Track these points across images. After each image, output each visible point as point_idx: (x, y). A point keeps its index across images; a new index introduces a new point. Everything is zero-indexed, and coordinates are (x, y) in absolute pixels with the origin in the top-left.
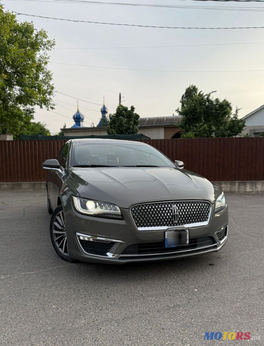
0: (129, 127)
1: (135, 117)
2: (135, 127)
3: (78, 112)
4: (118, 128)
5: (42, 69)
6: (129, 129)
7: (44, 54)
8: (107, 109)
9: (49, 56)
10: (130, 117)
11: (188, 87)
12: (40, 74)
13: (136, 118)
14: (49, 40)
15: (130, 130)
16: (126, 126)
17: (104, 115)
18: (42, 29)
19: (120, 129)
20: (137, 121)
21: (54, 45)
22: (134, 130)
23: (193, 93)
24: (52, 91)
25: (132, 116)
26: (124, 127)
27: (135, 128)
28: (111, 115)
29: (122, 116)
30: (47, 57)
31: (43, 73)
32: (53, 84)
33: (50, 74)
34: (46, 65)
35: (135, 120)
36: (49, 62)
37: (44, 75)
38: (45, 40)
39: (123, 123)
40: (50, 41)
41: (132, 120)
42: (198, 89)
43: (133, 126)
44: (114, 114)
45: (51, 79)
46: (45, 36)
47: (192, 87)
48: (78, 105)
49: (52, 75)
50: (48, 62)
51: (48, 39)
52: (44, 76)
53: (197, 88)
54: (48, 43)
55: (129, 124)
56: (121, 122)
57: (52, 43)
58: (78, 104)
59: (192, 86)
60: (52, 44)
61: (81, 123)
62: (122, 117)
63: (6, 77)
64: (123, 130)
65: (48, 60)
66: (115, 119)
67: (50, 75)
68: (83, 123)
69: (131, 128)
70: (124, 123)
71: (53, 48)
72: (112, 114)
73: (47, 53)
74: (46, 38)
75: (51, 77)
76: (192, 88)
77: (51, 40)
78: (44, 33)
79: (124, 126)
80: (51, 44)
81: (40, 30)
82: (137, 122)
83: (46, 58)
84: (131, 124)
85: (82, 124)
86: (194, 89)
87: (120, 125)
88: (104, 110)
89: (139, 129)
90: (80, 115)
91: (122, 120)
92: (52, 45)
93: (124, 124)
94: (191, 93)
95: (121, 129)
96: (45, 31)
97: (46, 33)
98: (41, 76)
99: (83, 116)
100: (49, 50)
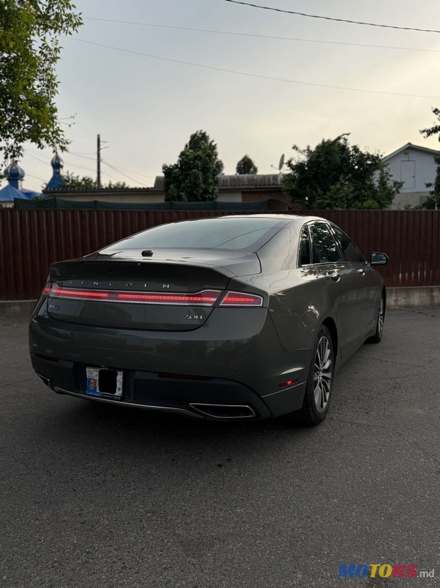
4: (189, 191)
8: (62, 161)
11: (194, 132)
14: (72, 13)
16: (203, 187)
17: (58, 170)
21: (80, 26)
23: (202, 143)
26: (201, 188)
33: (56, 81)
39: (199, 182)
40: (72, 17)
42: (210, 137)
47: (200, 134)
50: (60, 59)
53: (208, 137)
56: (195, 178)
57: (76, 20)
59: (201, 131)
61: (19, 182)
65: (60, 54)
68: (23, 182)
70: (201, 181)
71: (77, 31)
76: (200, 136)
77: (75, 14)
79: (200, 186)
85: (22, 185)
86: (204, 137)
87: (193, 186)
88: (57, 162)
90: (16, 169)
91: (198, 176)
94: (198, 143)
99: (22, 170)
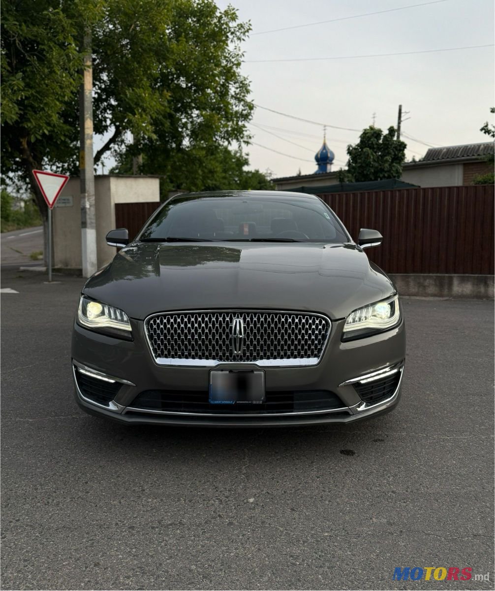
0: (383, 167)
1: (395, 148)
2: (394, 166)
3: (325, 147)
4: (360, 171)
5: (232, 76)
6: (382, 170)
7: (235, 49)
9: (244, 52)
10: (386, 147)
12: (230, 84)
13: (398, 148)
14: (242, 23)
15: (383, 173)
16: (376, 165)
18: (229, 6)
19: (363, 172)
20: (400, 155)
21: (250, 31)
22: (392, 172)
24: (250, 112)
25: (390, 146)
26: (372, 167)
27: (394, 169)
28: (351, 146)
29: (370, 148)
30: (240, 53)
31: (235, 83)
32: (253, 101)
33: (247, 82)
34: (239, 69)
35: (396, 153)
36: (243, 61)
37: (237, 85)
38: (232, 24)
39: (369, 160)
40: (243, 25)
41: (389, 154)
43: (390, 165)
44: (356, 146)
45: (248, 92)
46: (234, 18)
48: (325, 134)
49: (250, 84)
50: (242, 63)
51: (238, 22)
52: (237, 88)
54: (239, 29)
55: (382, 162)
56: (365, 158)
57: (246, 27)
58: (325, 132)
60: (246, 29)
61: (328, 165)
62: (368, 149)
63: (170, 96)
64: (369, 173)
65: (241, 59)
66: (356, 155)
67: (246, 84)
68: (332, 165)
69: (386, 169)
70: (371, 160)
71: (248, 36)
72: (354, 146)
73: (239, 47)
74: (235, 21)
75: (249, 88)
77: (245, 22)
78: (232, 12)
79: (371, 165)
80: (244, 29)
81: (226, 8)
82: (401, 157)
83: (238, 55)
84: (387, 161)
85: (330, 168)
87: (364, 165)
89: (403, 170)
90: (327, 152)
91: (368, 155)
92: (245, 32)
93: (372, 163)
95: (365, 172)
96: (233, 9)
97: (237, 12)
98: (233, 89)
100: (242, 41)
